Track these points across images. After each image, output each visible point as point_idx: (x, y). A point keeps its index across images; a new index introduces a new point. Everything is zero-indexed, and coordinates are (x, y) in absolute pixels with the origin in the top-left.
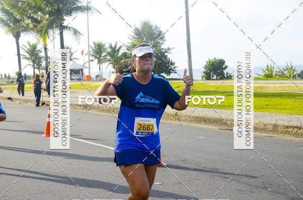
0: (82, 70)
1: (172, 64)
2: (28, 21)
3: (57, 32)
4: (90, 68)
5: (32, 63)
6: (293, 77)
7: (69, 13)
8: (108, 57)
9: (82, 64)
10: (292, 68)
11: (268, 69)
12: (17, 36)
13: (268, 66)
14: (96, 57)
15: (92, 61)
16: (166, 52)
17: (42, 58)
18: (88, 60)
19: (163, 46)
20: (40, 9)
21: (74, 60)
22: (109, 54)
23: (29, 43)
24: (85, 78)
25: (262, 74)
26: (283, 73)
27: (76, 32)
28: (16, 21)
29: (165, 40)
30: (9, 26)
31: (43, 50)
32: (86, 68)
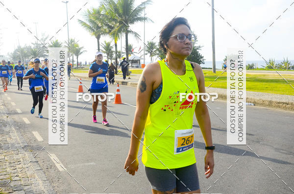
0: (139, 60)
1: (202, 57)
2: (105, 27)
3: (124, 35)
4: (144, 59)
5: (107, 55)
6: (288, 69)
7: (132, 22)
8: (157, 52)
9: (140, 56)
10: (288, 62)
11: (270, 63)
12: (98, 38)
13: (270, 60)
14: (149, 52)
15: (146, 54)
16: (198, 49)
17: (113, 52)
18: (143, 54)
19: (195, 45)
20: (114, 20)
21: (134, 54)
22: (158, 49)
23: (105, 42)
24: (141, 66)
25: (266, 66)
26: (281, 66)
27: (136, 35)
28: (98, 27)
29: (197, 41)
30: (94, 31)
31: (114, 47)
32: (143, 59)
